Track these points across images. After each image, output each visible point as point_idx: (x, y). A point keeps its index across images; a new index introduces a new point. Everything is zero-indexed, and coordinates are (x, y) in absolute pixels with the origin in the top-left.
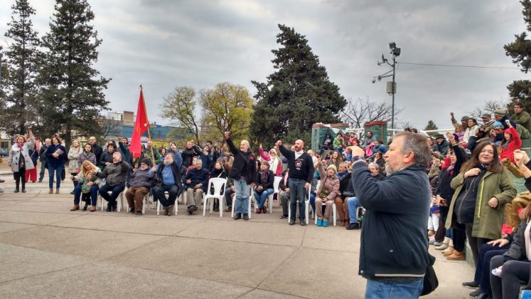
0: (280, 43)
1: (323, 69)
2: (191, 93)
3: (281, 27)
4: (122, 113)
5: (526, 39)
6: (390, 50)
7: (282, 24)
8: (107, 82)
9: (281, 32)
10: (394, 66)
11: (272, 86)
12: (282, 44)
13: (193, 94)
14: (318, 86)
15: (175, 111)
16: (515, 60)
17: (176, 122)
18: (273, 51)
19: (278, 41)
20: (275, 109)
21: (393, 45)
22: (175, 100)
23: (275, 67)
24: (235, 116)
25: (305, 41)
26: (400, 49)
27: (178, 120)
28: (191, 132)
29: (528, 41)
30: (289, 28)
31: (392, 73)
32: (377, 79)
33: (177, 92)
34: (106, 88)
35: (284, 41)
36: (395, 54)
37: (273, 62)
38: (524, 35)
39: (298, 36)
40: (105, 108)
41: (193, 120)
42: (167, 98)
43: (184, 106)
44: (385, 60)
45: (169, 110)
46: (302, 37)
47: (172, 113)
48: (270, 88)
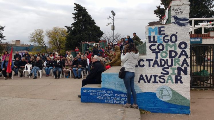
0: (75, 11)
1: (93, 20)
2: (41, 32)
3: (75, 4)
4: (15, 41)
5: (160, 8)
6: (112, 13)
7: (75, 3)
8: (3, 28)
9: (75, 6)
10: (113, 19)
11: (73, 28)
12: (76, 11)
13: (43, 32)
14: (91, 27)
15: (35, 39)
16: (157, 16)
17: (37, 44)
18: (73, 14)
19: (75, 10)
20: (75, 37)
21: (112, 12)
22: (35, 35)
23: (74, 20)
24: (62, 40)
25: (85, 10)
26: (115, 13)
27: (37, 43)
28: (43, 48)
29: (161, 9)
30: (78, 5)
31: (113, 22)
32: (108, 24)
33: (35, 31)
34: (3, 30)
35: (77, 10)
36: (113, 15)
37: (73, 18)
38: (160, 7)
39: (82, 8)
40: (3, 39)
41: (44, 42)
42: (32, 34)
43: (39, 37)
44: (110, 17)
45: (33, 39)
46: (84, 8)
47: (34, 40)
48: (72, 28)
